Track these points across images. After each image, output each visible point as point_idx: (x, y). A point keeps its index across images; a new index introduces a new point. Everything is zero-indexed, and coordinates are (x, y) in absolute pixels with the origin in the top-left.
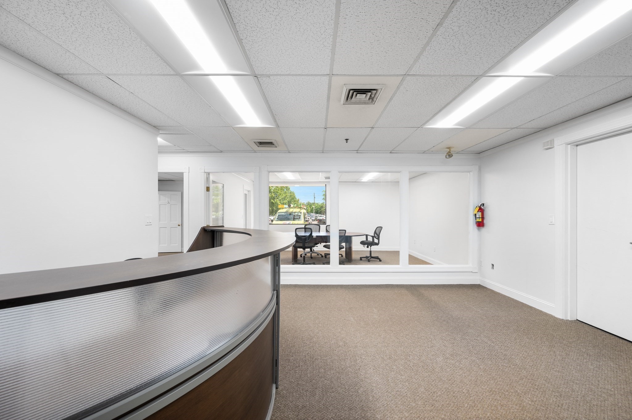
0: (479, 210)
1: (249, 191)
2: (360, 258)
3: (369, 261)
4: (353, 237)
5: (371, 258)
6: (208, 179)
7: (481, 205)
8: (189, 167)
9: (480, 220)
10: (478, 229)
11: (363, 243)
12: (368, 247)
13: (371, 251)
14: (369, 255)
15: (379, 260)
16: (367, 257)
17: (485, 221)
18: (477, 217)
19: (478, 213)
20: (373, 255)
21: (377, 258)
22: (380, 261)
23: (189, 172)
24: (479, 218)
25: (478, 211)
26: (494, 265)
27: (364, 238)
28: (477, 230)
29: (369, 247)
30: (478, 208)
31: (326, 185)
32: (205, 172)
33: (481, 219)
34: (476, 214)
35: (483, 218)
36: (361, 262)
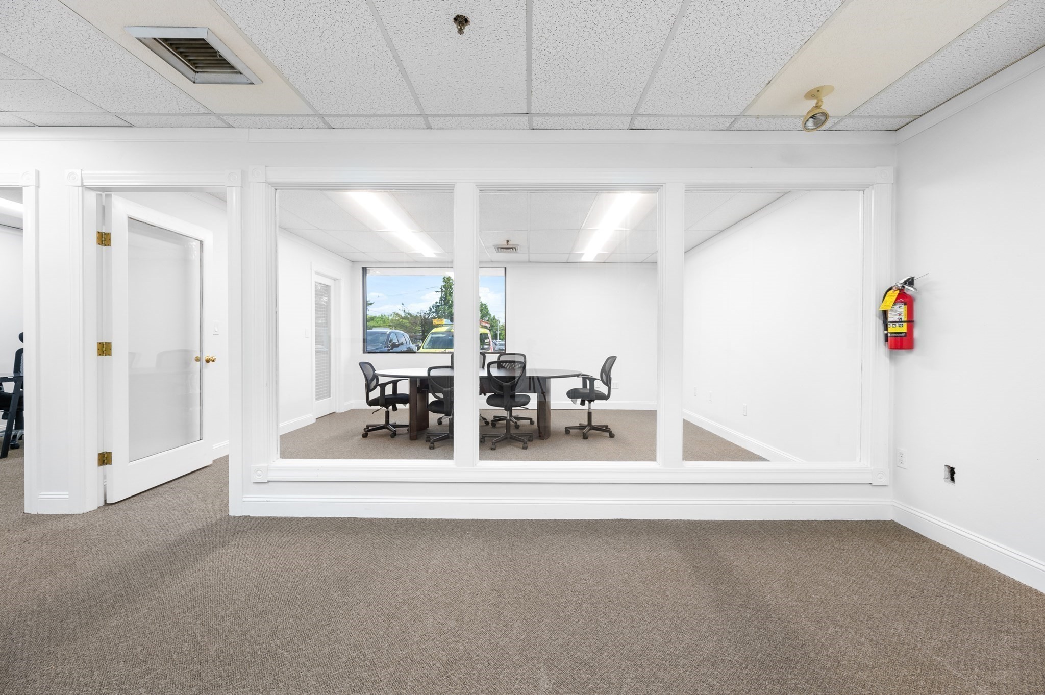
0: (898, 298)
1: (337, 279)
2: (566, 428)
3: (585, 437)
4: (552, 379)
5: (590, 430)
6: (104, 211)
7: (905, 283)
8: (38, 174)
9: (904, 329)
10: (891, 357)
11: (573, 394)
12: (583, 403)
13: (590, 414)
14: (586, 423)
15: (607, 434)
16: (581, 427)
17: (917, 333)
18: (889, 320)
19: (896, 307)
20: (594, 423)
21: (605, 429)
22: (612, 436)
23: (38, 187)
24: (900, 322)
25: (895, 303)
26: (955, 470)
27: (577, 383)
28: (887, 360)
29: (587, 402)
30: (894, 295)
31: (505, 268)
32: (83, 186)
33: (905, 325)
34: (885, 313)
35: (910, 322)
36: (568, 437)
